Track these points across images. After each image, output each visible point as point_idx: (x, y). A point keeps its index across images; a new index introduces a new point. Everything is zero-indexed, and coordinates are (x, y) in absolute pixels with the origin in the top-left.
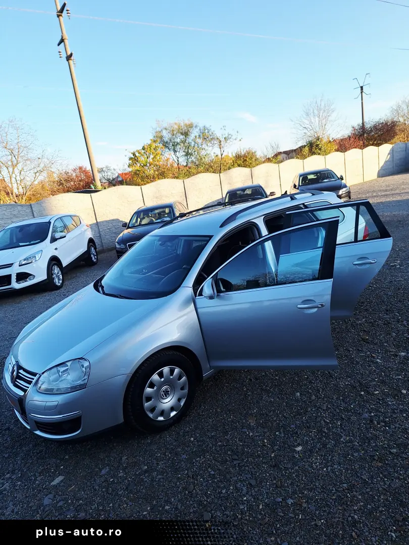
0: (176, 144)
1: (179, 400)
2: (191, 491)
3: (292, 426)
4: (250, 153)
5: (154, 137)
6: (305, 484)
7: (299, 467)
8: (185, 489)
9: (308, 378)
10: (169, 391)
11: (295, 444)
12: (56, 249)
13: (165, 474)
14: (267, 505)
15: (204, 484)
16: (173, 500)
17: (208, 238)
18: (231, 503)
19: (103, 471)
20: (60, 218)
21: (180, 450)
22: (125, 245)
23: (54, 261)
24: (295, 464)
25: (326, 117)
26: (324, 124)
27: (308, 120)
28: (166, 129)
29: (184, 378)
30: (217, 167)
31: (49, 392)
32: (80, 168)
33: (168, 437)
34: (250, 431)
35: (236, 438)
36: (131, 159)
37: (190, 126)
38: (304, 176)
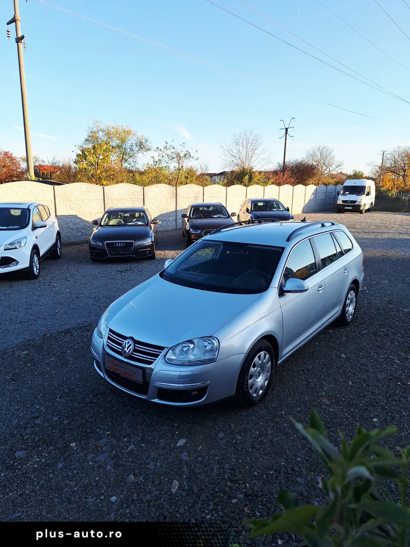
1: (265, 381)
3: (361, 405)
5: (88, 136)
10: (260, 373)
11: (371, 417)
12: (36, 237)
19: (219, 435)
20: (36, 206)
21: (278, 420)
22: (102, 242)
23: (35, 249)
25: (252, 150)
26: (250, 156)
27: (237, 149)
28: (102, 130)
29: (270, 363)
33: (261, 411)
34: (328, 407)
36: (78, 155)
37: (128, 133)
38: (255, 203)
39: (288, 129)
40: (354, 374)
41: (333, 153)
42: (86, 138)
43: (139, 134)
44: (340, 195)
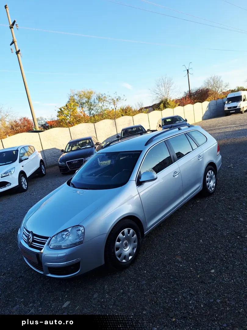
0: (83, 103)
1: (133, 249)
2: (156, 301)
3: (204, 259)
4: (128, 108)
5: (69, 99)
6: (224, 290)
7: (216, 281)
8: (152, 300)
9: (203, 231)
10: (127, 244)
11: (210, 268)
12: (23, 166)
13: (136, 294)
14: (205, 305)
15: (163, 297)
16: (146, 308)
17: (140, 152)
18: (183, 306)
19: (94, 296)
20: (23, 147)
21: (140, 278)
22: (65, 162)
23: (22, 174)
24: (214, 280)
25: (168, 87)
26: (168, 91)
27: (159, 89)
28: (76, 95)
29: (135, 235)
30: (113, 116)
31: (59, 248)
32: (24, 118)
33: (130, 272)
34: (179, 264)
35: (173, 269)
36: (59, 112)
37: (91, 93)
38: (164, 120)
39: (189, 70)
40: (206, 234)
41: (222, 79)
42: (68, 101)
43: (97, 93)
44: (226, 105)
